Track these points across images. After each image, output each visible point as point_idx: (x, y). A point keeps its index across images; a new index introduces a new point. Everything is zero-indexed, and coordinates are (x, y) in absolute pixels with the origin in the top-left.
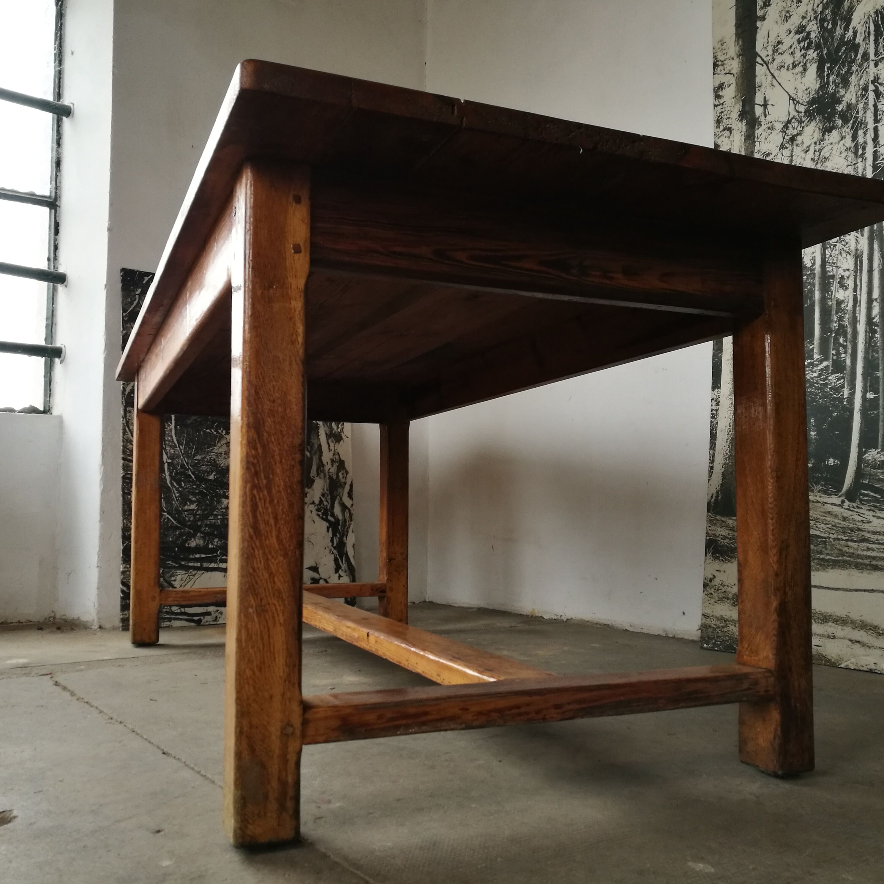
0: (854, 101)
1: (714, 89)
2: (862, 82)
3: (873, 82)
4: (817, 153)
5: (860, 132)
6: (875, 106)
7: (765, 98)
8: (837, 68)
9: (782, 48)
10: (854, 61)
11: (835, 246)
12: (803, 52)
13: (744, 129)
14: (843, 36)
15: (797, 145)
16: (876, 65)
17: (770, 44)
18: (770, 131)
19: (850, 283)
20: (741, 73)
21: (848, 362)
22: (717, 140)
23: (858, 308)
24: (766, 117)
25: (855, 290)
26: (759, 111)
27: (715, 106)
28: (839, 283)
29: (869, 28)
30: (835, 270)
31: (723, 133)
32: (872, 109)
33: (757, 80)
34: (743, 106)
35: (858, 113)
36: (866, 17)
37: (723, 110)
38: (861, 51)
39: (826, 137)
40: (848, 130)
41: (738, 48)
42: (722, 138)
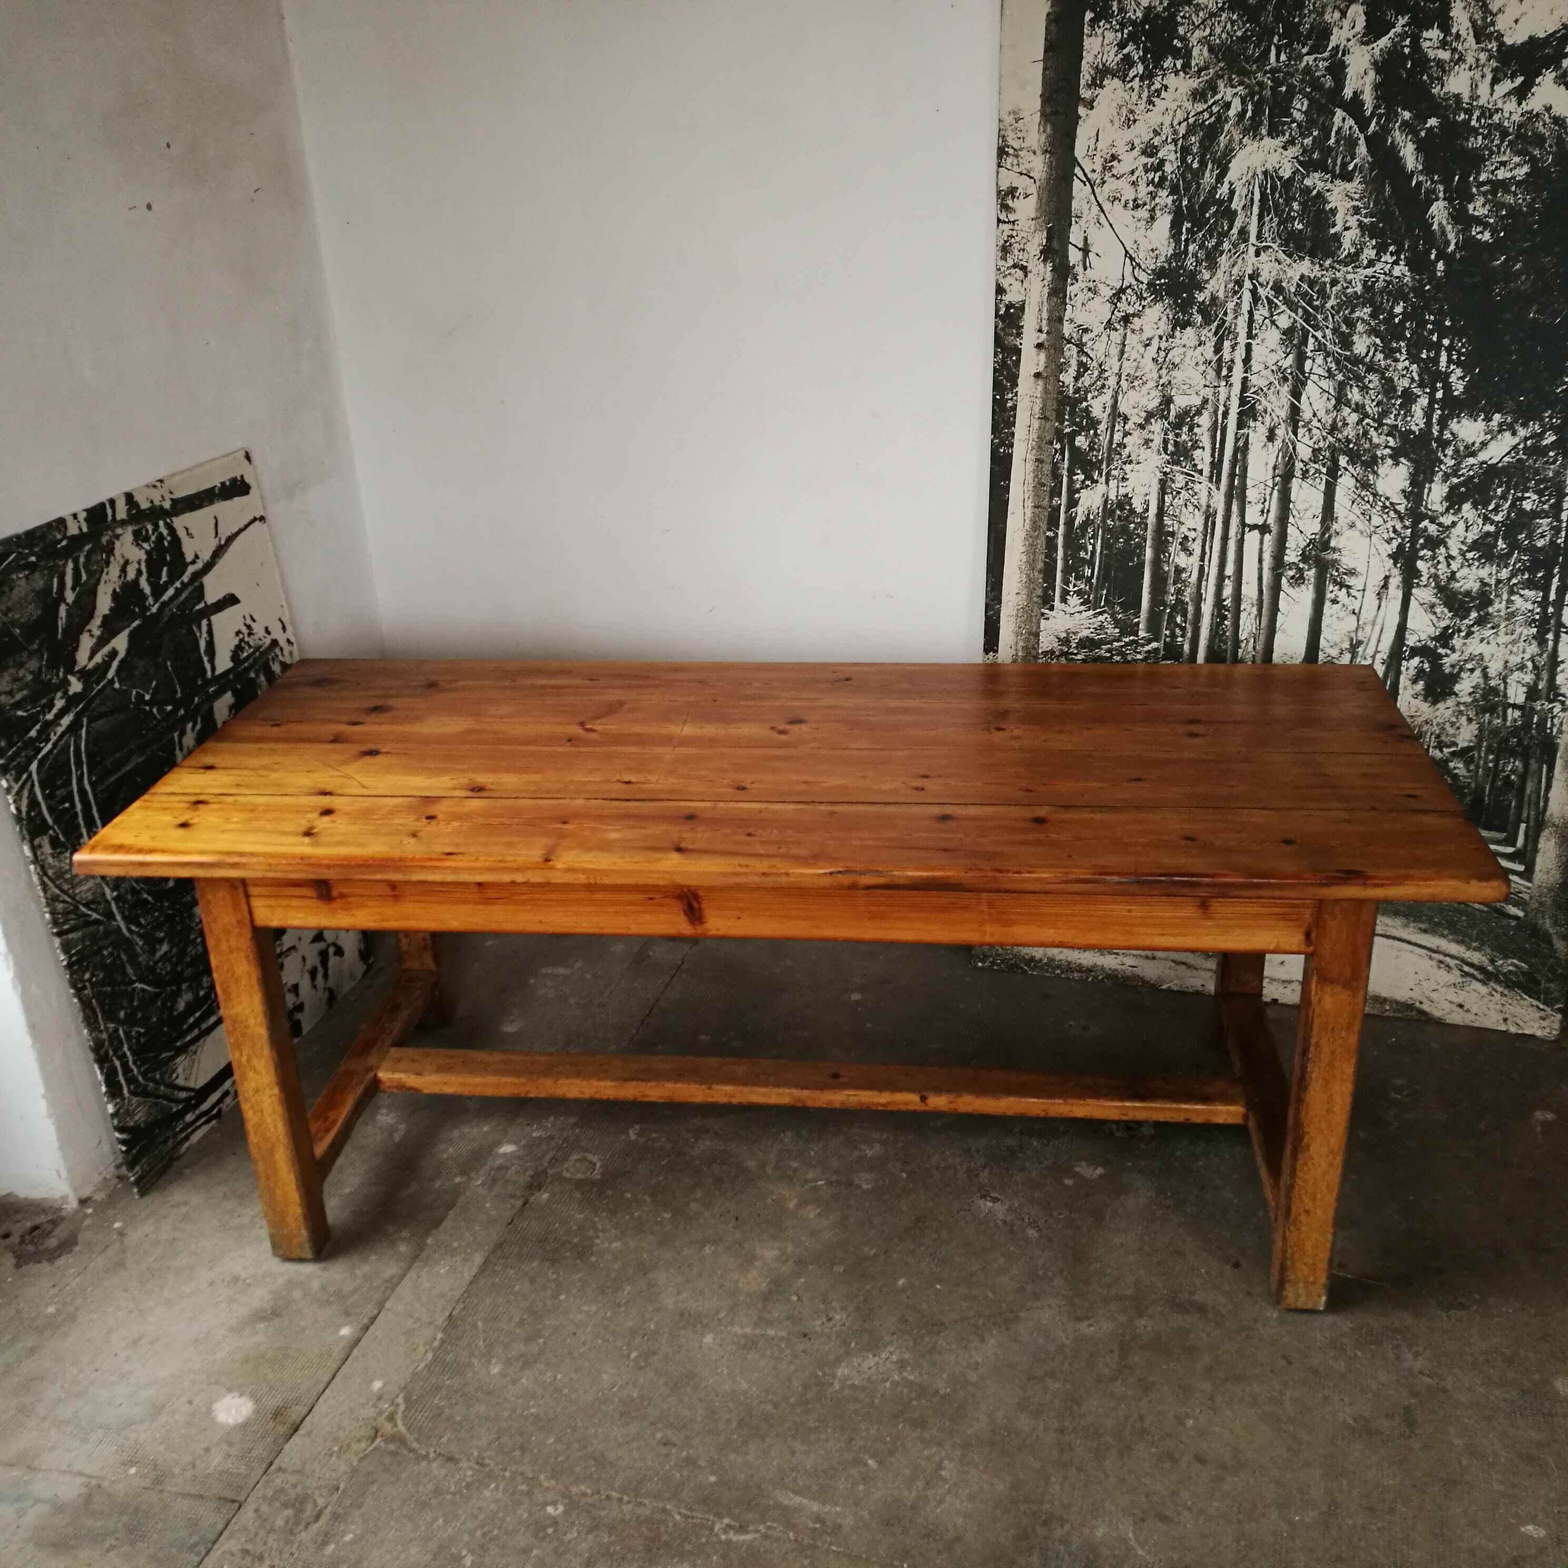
0: (1221, 294)
1: (999, 192)
2: (1235, 271)
3: (1251, 277)
4: (1162, 354)
5: (1227, 344)
6: (1251, 313)
7: (1086, 239)
8: (1200, 234)
9: (1118, 168)
10: (1226, 234)
11: (1179, 493)
12: (1151, 188)
13: (1049, 276)
14: (1214, 189)
15: (1133, 331)
16: (1257, 254)
17: (1099, 154)
18: (1090, 295)
19: (1196, 547)
20: (1048, 183)
21: (1186, 648)
22: (1002, 281)
23: (1204, 583)
24: (1085, 269)
25: (1202, 559)
26: (1074, 256)
27: (999, 221)
28: (1181, 544)
29: (1253, 193)
30: (1176, 526)
31: (1013, 271)
32: (1247, 316)
33: (1074, 204)
34: (1049, 239)
35: (1225, 314)
36: (1250, 174)
37: (1014, 233)
38: (1238, 224)
39: (1177, 334)
40: (1210, 335)
41: (1044, 136)
42: (1009, 280)
